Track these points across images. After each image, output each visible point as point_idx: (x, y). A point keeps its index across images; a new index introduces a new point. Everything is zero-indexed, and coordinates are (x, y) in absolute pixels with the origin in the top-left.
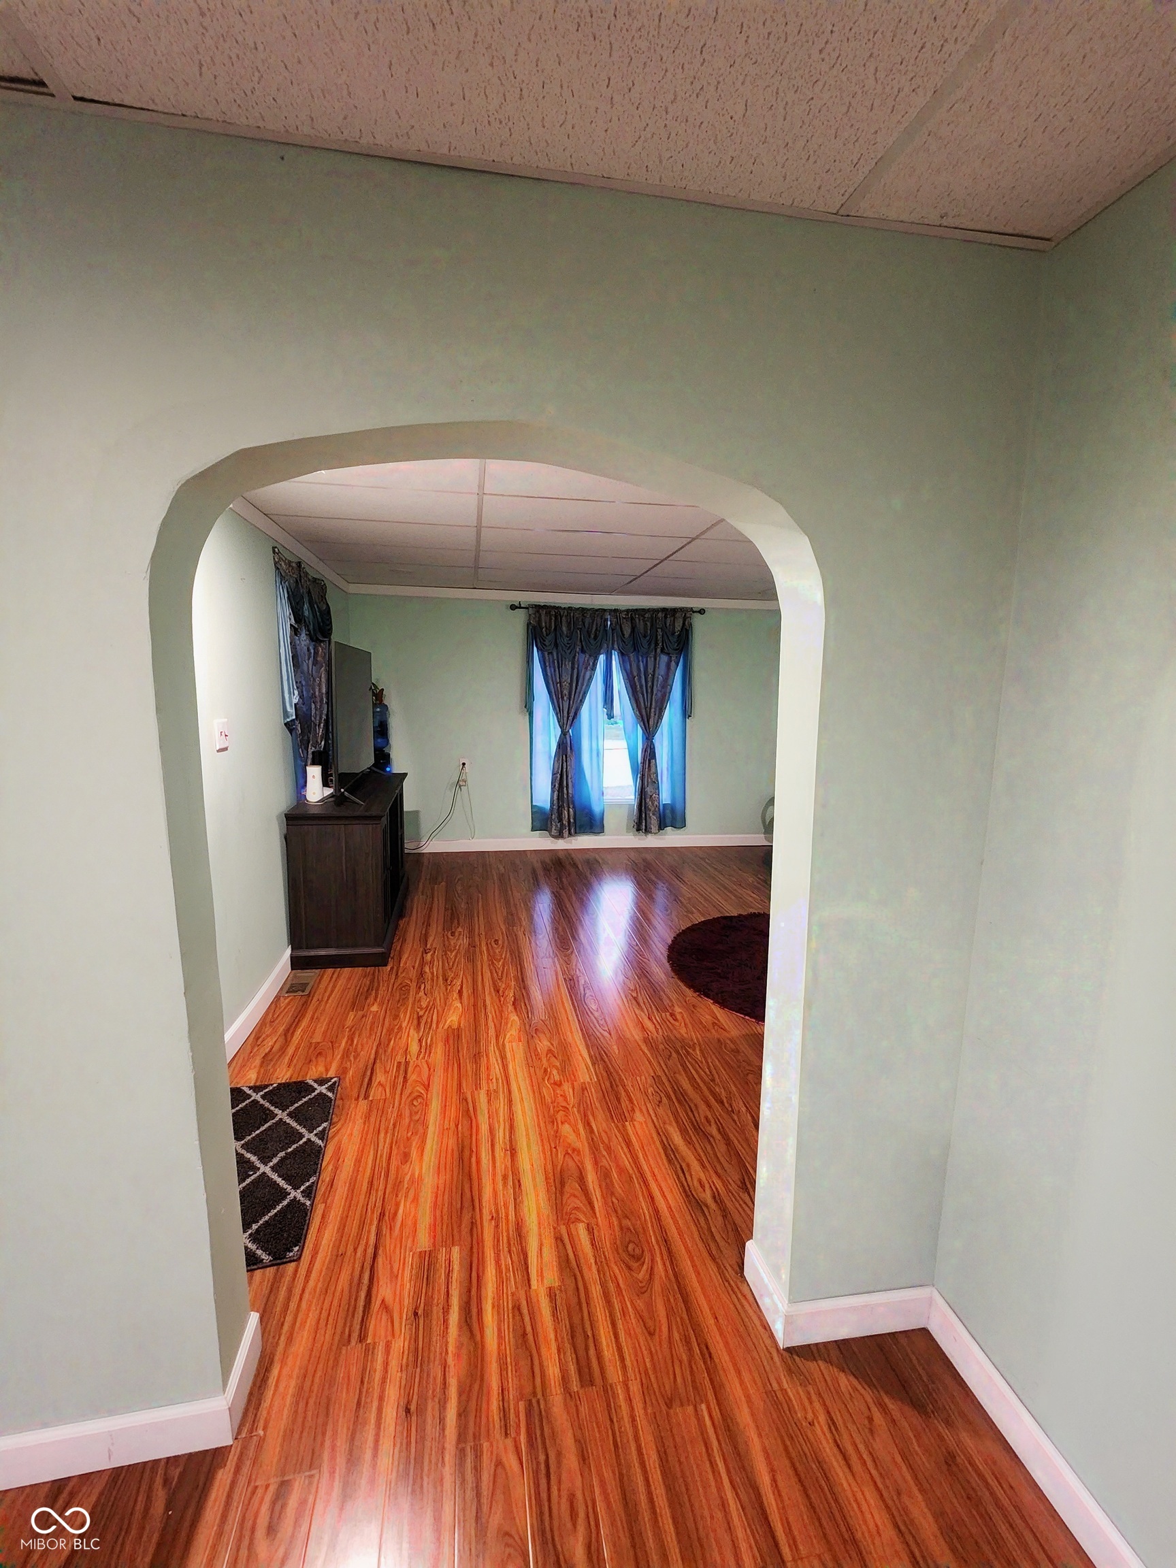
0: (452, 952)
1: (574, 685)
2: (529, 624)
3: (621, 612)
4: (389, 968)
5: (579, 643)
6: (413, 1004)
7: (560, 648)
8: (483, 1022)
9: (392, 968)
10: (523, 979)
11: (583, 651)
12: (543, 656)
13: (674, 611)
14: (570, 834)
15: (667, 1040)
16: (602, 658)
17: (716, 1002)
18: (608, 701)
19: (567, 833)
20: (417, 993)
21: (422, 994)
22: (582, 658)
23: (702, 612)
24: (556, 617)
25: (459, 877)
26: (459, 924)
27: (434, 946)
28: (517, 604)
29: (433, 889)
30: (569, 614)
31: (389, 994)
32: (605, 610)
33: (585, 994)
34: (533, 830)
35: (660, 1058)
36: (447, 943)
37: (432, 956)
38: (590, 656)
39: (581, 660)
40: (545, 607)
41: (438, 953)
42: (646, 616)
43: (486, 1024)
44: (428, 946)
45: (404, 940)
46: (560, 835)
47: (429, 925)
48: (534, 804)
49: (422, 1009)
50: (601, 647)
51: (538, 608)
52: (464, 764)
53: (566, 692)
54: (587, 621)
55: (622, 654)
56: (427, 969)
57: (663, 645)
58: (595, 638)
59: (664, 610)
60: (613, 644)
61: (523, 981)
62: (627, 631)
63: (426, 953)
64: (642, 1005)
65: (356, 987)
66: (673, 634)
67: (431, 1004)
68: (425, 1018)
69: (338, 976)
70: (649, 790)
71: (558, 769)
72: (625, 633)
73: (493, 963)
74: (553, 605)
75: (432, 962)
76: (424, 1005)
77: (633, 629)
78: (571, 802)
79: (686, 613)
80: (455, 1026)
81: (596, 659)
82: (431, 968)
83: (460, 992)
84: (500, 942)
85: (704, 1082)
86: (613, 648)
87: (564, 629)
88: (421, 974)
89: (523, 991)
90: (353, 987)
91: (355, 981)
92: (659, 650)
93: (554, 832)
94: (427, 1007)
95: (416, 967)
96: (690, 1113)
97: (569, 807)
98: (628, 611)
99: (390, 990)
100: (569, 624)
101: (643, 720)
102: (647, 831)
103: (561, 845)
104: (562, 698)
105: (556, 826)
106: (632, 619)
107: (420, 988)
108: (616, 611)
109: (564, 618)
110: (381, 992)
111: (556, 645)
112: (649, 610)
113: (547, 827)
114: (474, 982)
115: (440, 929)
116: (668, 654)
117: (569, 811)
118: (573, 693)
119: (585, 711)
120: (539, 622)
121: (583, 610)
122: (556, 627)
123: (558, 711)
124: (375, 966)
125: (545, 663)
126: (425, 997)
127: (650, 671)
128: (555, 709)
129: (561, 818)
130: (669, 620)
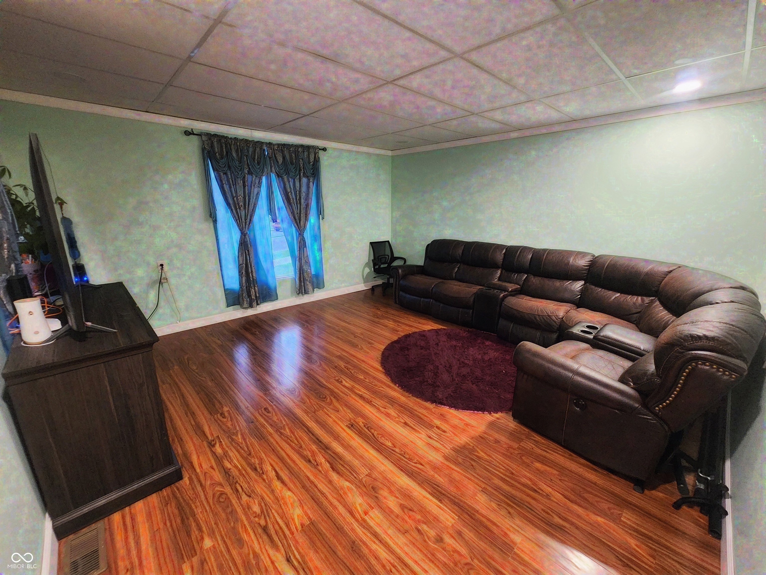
0: (237, 436)
1: (247, 198)
2: (203, 149)
3: (274, 145)
4: (186, 479)
5: (246, 166)
6: (246, 514)
7: (233, 169)
8: (325, 503)
9: (190, 479)
10: (318, 439)
11: (250, 173)
12: (220, 176)
13: (308, 148)
14: (258, 304)
15: (454, 450)
16: (264, 179)
17: (451, 406)
18: (271, 210)
19: (256, 304)
20: (239, 498)
21: (245, 498)
22: (249, 178)
23: (324, 149)
24: (226, 145)
25: (186, 358)
26: (220, 403)
27: (215, 436)
28: (190, 130)
29: (170, 376)
30: (235, 144)
31: (211, 515)
32: (263, 143)
33: (373, 434)
34: (228, 306)
35: (469, 471)
36: (224, 427)
37: (221, 445)
38: (256, 176)
39: (250, 180)
40: (215, 135)
41: (225, 441)
42: (291, 149)
43: (331, 504)
44: (210, 438)
45: (181, 440)
46: (251, 306)
47: (193, 414)
48: (226, 288)
49: (258, 516)
50: (263, 172)
51: (211, 136)
52: (162, 265)
53: (242, 204)
54: (251, 150)
55: (279, 176)
56: (228, 465)
57: (304, 170)
58: (259, 163)
59: (302, 146)
60: (271, 168)
61: (321, 442)
62: (280, 160)
63: (214, 446)
64: (414, 427)
65: (165, 524)
66: (309, 163)
67: (263, 504)
68: (270, 526)
69: (133, 519)
70: (305, 267)
71: (243, 260)
72: (279, 160)
73: (281, 433)
74: (221, 134)
75: (226, 454)
76: (256, 509)
77: (284, 158)
78: (255, 282)
79: (316, 149)
80: (307, 522)
81: (260, 179)
82: (231, 462)
83: (279, 477)
84: (270, 409)
85: (508, 476)
86: (271, 171)
87: (234, 155)
88: (227, 473)
89: (328, 451)
90: (161, 525)
91: (159, 517)
92: (302, 174)
93: (246, 305)
94: (262, 512)
95: (215, 467)
96: (533, 512)
97: (255, 287)
98: (279, 145)
99: (208, 508)
100: (237, 151)
101: (296, 222)
102: (306, 292)
103: (250, 312)
104: (240, 208)
105: (247, 301)
106: (282, 152)
107: (237, 491)
108: (270, 144)
109: (232, 146)
110: (200, 516)
111: (229, 167)
112: (292, 145)
113: (239, 303)
114: (281, 459)
115: (208, 416)
116: (308, 177)
117: (255, 289)
118: (247, 204)
119: (256, 218)
120: (212, 146)
121: (246, 141)
122: (227, 153)
123: (238, 219)
124: (170, 485)
125: (221, 181)
126: (251, 499)
127: (298, 189)
128: (234, 217)
129: (249, 296)
130: (306, 153)
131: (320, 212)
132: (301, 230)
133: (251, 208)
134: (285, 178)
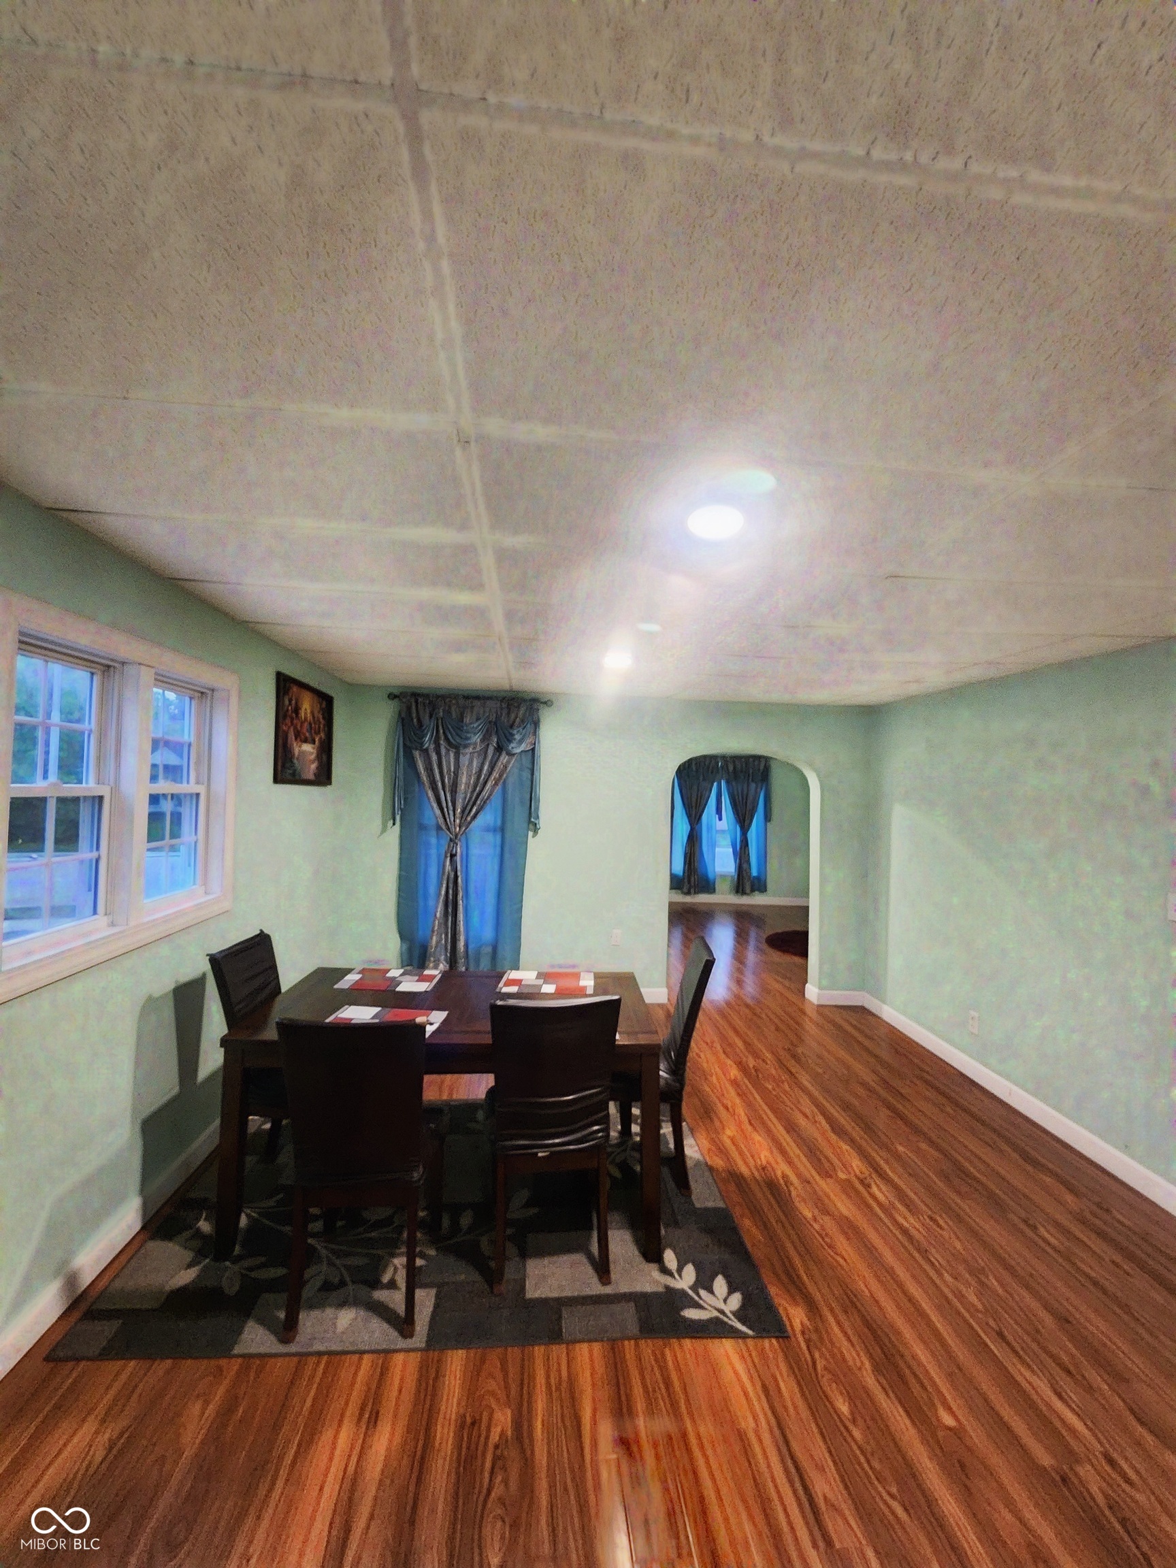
1: (699, 800)
5: (702, 775)
11: (704, 780)
14: (695, 893)
16: (715, 784)
18: (719, 810)
19: (693, 892)
38: (709, 783)
39: (705, 787)
42: (743, 760)
46: (689, 893)
48: (672, 871)
50: (715, 778)
53: (694, 805)
54: (707, 763)
55: (728, 782)
57: (754, 776)
58: (712, 773)
59: (754, 757)
60: (722, 776)
62: (731, 769)
66: (760, 772)
70: (744, 867)
71: (688, 851)
77: (734, 767)
78: (696, 871)
79: (765, 760)
81: (712, 785)
86: (722, 779)
87: (693, 767)
92: (750, 781)
93: (685, 891)
97: (694, 875)
98: (732, 757)
101: (740, 823)
102: (744, 893)
103: (688, 899)
104: (692, 808)
105: (686, 887)
106: (734, 762)
108: (724, 757)
111: (688, 776)
112: (744, 757)
113: (680, 888)
116: (756, 783)
117: (694, 877)
118: (698, 805)
119: (705, 815)
123: (689, 816)
127: (745, 793)
128: (687, 814)
129: (689, 882)
130: (756, 763)
131: (768, 817)
132: (745, 829)
133: (701, 808)
134: (734, 783)
